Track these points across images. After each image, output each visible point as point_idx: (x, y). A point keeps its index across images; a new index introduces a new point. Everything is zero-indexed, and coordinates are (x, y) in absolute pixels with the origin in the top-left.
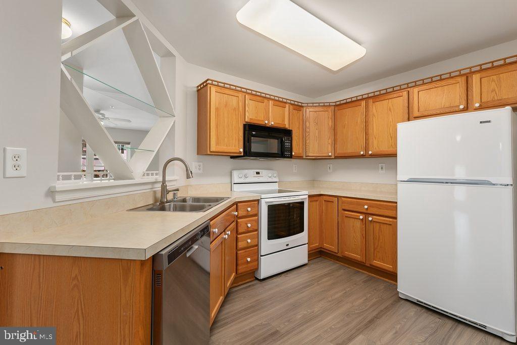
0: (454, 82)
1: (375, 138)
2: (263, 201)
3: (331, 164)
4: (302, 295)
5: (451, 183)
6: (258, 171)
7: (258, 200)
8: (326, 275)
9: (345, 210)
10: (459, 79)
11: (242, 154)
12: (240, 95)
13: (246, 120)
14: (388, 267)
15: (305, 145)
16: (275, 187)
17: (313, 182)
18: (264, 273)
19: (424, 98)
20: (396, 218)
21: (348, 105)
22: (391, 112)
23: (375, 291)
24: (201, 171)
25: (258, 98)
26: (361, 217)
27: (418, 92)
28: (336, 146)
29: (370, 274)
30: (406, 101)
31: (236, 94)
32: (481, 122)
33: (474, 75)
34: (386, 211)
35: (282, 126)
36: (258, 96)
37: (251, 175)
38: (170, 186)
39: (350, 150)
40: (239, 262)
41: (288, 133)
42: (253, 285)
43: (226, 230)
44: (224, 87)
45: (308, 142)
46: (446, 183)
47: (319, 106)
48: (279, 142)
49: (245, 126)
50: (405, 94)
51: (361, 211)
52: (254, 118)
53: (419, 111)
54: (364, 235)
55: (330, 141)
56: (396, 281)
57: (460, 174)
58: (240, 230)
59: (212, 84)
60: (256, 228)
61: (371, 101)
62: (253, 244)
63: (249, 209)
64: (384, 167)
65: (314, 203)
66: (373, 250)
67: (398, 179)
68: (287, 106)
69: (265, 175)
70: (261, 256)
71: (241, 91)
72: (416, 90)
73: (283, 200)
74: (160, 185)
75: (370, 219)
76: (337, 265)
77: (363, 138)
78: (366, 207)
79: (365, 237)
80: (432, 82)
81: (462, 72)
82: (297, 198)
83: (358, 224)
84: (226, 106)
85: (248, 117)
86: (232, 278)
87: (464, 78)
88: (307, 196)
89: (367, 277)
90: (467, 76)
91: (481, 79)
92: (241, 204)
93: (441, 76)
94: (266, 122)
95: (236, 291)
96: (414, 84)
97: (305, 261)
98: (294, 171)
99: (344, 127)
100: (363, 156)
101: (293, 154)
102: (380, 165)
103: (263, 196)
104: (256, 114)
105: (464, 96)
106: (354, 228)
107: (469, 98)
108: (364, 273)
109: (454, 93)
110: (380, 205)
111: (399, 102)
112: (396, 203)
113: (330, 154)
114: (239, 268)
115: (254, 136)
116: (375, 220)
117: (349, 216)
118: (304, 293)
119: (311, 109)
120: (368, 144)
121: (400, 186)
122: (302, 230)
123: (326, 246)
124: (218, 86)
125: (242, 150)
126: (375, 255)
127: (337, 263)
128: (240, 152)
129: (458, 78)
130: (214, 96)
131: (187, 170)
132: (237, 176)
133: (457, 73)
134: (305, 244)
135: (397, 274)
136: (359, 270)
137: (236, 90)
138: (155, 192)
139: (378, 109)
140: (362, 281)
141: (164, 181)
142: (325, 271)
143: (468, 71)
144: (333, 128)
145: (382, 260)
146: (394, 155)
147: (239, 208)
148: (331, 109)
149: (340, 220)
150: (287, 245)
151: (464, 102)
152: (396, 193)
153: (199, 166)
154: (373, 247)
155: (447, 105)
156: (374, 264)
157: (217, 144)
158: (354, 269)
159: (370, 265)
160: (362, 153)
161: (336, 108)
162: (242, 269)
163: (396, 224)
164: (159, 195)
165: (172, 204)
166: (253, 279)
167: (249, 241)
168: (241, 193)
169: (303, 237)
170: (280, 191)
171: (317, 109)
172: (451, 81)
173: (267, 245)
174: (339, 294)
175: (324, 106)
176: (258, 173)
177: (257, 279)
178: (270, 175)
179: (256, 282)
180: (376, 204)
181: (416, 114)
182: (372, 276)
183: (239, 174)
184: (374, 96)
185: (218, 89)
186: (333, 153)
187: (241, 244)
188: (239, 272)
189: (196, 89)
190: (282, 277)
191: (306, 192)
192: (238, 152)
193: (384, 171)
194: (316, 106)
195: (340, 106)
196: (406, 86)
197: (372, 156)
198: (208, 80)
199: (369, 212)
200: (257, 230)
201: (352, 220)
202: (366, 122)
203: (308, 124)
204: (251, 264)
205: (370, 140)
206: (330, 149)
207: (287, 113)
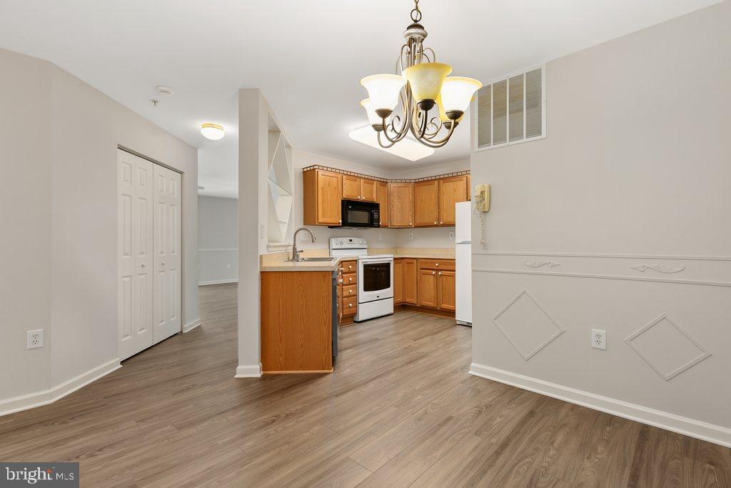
1: (445, 211)
2: (360, 261)
3: (412, 233)
6: (351, 238)
7: (357, 261)
9: (422, 269)
11: (341, 225)
12: (339, 176)
13: (344, 196)
14: (449, 306)
15: (390, 217)
16: (365, 252)
17: (396, 248)
18: (361, 317)
20: (455, 271)
21: (424, 183)
25: (353, 178)
26: (434, 273)
28: (415, 217)
29: (440, 316)
30: (465, 185)
31: (336, 175)
34: (450, 266)
35: (370, 200)
36: (352, 176)
39: (427, 220)
40: (344, 307)
41: (376, 206)
44: (327, 171)
45: (392, 213)
47: (401, 182)
48: (369, 214)
49: (343, 201)
50: (465, 178)
51: (433, 268)
52: (350, 195)
55: (410, 213)
58: (345, 283)
59: (319, 169)
60: (355, 282)
61: (442, 182)
62: (353, 294)
63: (350, 267)
64: (453, 235)
65: (398, 265)
66: (442, 297)
67: (456, 242)
68: (375, 183)
69: (357, 242)
70: (359, 303)
71: (339, 173)
75: (440, 273)
77: (436, 211)
78: (437, 265)
79: (437, 287)
82: (384, 260)
83: (432, 279)
84: (329, 186)
85: (345, 194)
88: (392, 259)
92: (344, 263)
94: (359, 197)
97: (392, 311)
98: (380, 239)
100: (436, 226)
101: (380, 224)
102: (450, 233)
103: (359, 258)
104: (351, 192)
106: (429, 281)
108: (436, 316)
110: (445, 262)
111: (462, 185)
112: (455, 260)
113: (411, 224)
114: (344, 311)
115: (350, 209)
116: (442, 274)
117: (425, 273)
119: (395, 185)
120: (440, 216)
121: (457, 247)
122: (389, 286)
123: (408, 300)
124: (323, 170)
125: (341, 221)
126: (443, 300)
128: (339, 223)
130: (320, 179)
131: (312, 237)
134: (391, 298)
136: (433, 315)
137: (336, 172)
138: (288, 253)
139: (447, 189)
141: (295, 245)
144: (413, 201)
145: (448, 302)
146: (453, 225)
147: (344, 265)
148: (411, 186)
149: (418, 278)
150: (379, 297)
152: (455, 253)
154: (441, 295)
156: (443, 307)
157: (323, 216)
158: (428, 315)
160: (435, 223)
161: (416, 185)
162: (346, 312)
166: (352, 321)
167: (350, 291)
169: (389, 292)
171: (400, 185)
173: (363, 295)
175: (406, 182)
176: (351, 241)
177: (355, 321)
178: (360, 242)
179: (355, 323)
183: (337, 241)
186: (413, 223)
187: (345, 294)
188: (344, 314)
189: (302, 171)
191: (392, 256)
194: (399, 182)
195: (419, 183)
196: (466, 173)
197: (443, 225)
198: (315, 165)
199: (439, 268)
200: (356, 284)
201: (427, 276)
202: (438, 198)
203: (392, 198)
204: (352, 309)
205: (441, 213)
206: (410, 220)
207: (375, 189)
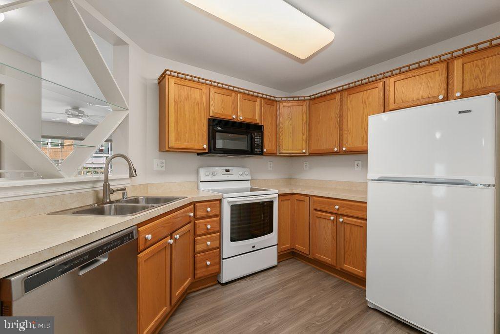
0: (433, 69)
1: (350, 133)
2: (225, 202)
3: (308, 162)
4: (263, 301)
5: (426, 182)
6: (227, 168)
7: (220, 200)
8: (294, 279)
9: (316, 210)
10: (439, 66)
11: (207, 151)
12: (203, 87)
13: (211, 114)
14: (358, 271)
15: (278, 141)
16: (247, 185)
17: (290, 180)
18: (226, 277)
19: (401, 88)
20: (365, 220)
21: (323, 99)
22: (366, 104)
23: (342, 299)
24: (164, 169)
25: (225, 91)
26: (332, 218)
27: (395, 82)
28: (310, 142)
29: (341, 278)
30: (382, 93)
31: (199, 87)
32: (460, 112)
33: (455, 61)
34: (358, 212)
35: (251, 121)
36: (225, 89)
37: (219, 173)
38: (113, 185)
39: (324, 147)
40: (198, 266)
41: (259, 128)
42: (213, 290)
43: (173, 234)
44: (185, 79)
45: (281, 138)
46: (420, 182)
47: (293, 100)
48: (249, 139)
49: (209, 120)
50: (381, 84)
51: (332, 211)
52: (220, 112)
53: (395, 103)
54: (335, 237)
55: (304, 138)
56: (365, 286)
57: (440, 172)
58: (198, 233)
59: (171, 75)
60: (218, 229)
61: (345, 93)
62: (214, 246)
63: (209, 209)
64: (360, 165)
65: (285, 202)
66: (343, 253)
67: (368, 178)
68: (258, 100)
69: (236, 173)
70: (223, 259)
71: (205, 84)
72: (392, 80)
73: (248, 199)
74: (101, 184)
75: (341, 220)
76: (309, 267)
77: (337, 134)
78: (337, 207)
79: (336, 238)
80: (410, 70)
81: (443, 58)
82: (265, 197)
83: (329, 225)
84: (187, 98)
85: (213, 111)
86: (186, 284)
87: (444, 65)
88: (277, 195)
89: (338, 281)
90: (448, 63)
91: (463, 65)
92: (199, 204)
93: (419, 63)
94: (234, 117)
95: (193, 297)
96: (390, 74)
97: (275, 263)
98: (269, 169)
99: (319, 123)
100: (337, 153)
101: (265, 150)
102: (356, 162)
103: (225, 195)
104: (220, 107)
105: (444, 85)
106: (325, 229)
107: (450, 87)
108: (335, 277)
109: (434, 82)
110: (351, 205)
111: (375, 94)
112: (366, 203)
113: (304, 151)
114: (197, 272)
115: (219, 131)
116: (345, 221)
117: (320, 216)
118: (265, 300)
119: (285, 104)
120: (342, 140)
121: (371, 185)
122: (271, 231)
123: (298, 247)
124: (178, 77)
125: (205, 146)
126: (346, 259)
127: (309, 265)
128: (204, 149)
129: (438, 64)
130: (173, 89)
131: (130, 168)
132: (203, 174)
133: (437, 59)
134: (275, 245)
135: (366, 279)
136: (331, 273)
137: (199, 82)
138: (97, 192)
139: (353, 102)
140: (331, 286)
141: (106, 180)
142: (294, 274)
143: (449, 56)
144: (308, 123)
145: (353, 264)
146: (364, 152)
147: (197, 208)
148: (305, 104)
149: (311, 221)
150: (254, 247)
151: (444, 92)
152: (366, 192)
153: (162, 163)
154: (343, 250)
155: (426, 95)
156: (345, 268)
157: (177, 139)
158: (325, 272)
159: (341, 269)
160: (336, 149)
161: (311, 102)
162: (200, 273)
163: (366, 225)
164: (101, 195)
165: (113, 205)
166: (215, 283)
167: (209, 243)
168: (207, 191)
169: (272, 238)
170: (252, 190)
171: (291, 104)
172: (431, 69)
173: (229, 247)
174: (303, 302)
175: (299, 100)
176: (227, 171)
177: (219, 283)
178: (241, 173)
179: (219, 286)
180: (347, 204)
181: (392, 106)
182: (343, 281)
183: (207, 172)
184: (349, 88)
185: (178, 81)
186: (307, 150)
187: (199, 247)
188: (198, 276)
189: (157, 82)
190: (248, 281)
191: (276, 191)
192: (201, 148)
193: (360, 169)
194: (290, 101)
195: (315, 100)
196: (382, 76)
197: (347, 153)
198: (166, 71)
199: (339, 212)
200: (219, 231)
201: (323, 220)
202: (341, 116)
203: (281, 119)
204: (211, 268)
205: (345, 137)
206: (304, 146)
207: (258, 108)
